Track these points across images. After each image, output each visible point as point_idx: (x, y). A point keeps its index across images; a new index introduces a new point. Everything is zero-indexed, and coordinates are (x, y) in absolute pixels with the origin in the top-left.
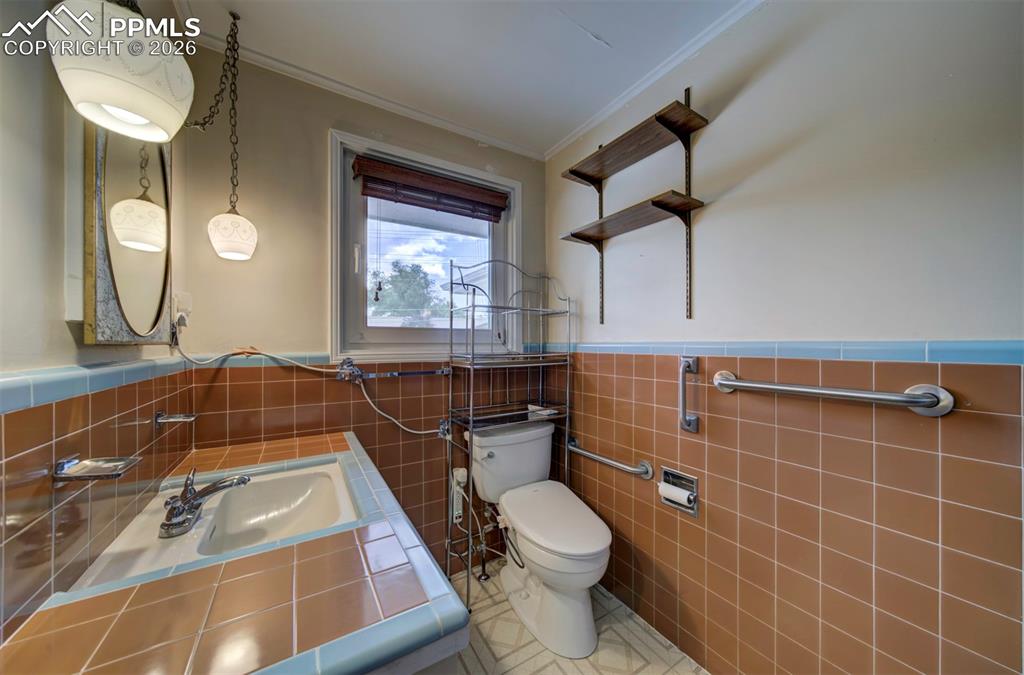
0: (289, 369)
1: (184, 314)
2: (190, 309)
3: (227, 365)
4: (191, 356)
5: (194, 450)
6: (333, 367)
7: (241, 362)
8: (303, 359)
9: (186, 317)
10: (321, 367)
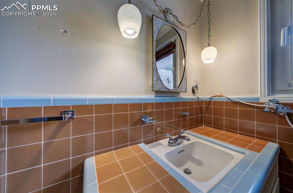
0: (235, 103)
1: (197, 84)
2: (199, 82)
3: (212, 100)
4: (200, 97)
5: (203, 126)
6: (263, 103)
7: (216, 99)
8: (243, 99)
9: (198, 85)
10: (254, 103)
